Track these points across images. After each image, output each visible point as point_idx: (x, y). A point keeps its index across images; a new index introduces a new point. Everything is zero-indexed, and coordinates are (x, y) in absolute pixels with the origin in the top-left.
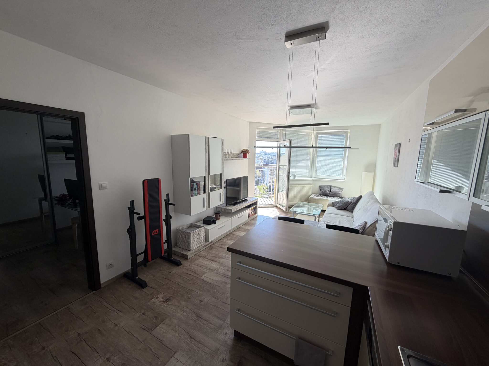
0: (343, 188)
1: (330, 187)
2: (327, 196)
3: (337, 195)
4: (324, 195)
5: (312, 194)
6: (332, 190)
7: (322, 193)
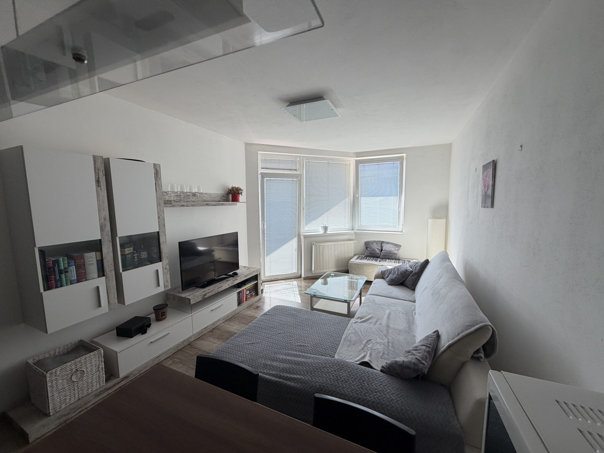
0: (400, 245)
1: (382, 244)
2: (376, 257)
3: (391, 256)
4: (371, 257)
5: (355, 255)
6: (383, 249)
7: (369, 254)
